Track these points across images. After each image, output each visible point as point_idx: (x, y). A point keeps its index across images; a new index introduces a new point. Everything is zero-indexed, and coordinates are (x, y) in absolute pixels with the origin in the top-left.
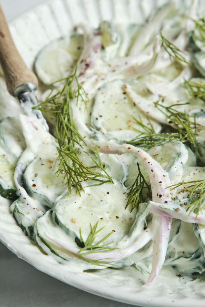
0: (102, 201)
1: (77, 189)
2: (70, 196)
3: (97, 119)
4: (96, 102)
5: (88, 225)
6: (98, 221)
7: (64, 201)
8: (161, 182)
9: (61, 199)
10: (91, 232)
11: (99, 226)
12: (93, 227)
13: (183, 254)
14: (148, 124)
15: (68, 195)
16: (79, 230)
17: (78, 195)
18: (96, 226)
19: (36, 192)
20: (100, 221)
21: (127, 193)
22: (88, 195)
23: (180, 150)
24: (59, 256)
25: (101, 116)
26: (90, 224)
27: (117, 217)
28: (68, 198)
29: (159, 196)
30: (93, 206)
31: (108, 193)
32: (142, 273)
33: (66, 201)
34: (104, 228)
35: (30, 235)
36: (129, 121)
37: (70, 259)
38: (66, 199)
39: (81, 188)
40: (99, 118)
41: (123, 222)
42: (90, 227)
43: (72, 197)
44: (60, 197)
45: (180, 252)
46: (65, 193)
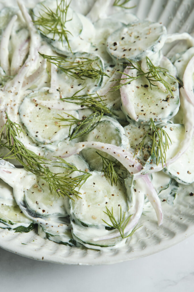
0: (95, 191)
1: (75, 195)
2: (76, 203)
3: (37, 136)
4: (26, 125)
5: (103, 213)
6: (106, 206)
7: (76, 209)
8: (126, 157)
9: (73, 209)
10: (110, 217)
11: (110, 209)
12: (107, 212)
13: (162, 188)
14: (68, 116)
15: (74, 203)
16: (102, 221)
17: (80, 199)
18: (108, 210)
19: (49, 215)
20: (107, 205)
21: (103, 175)
22: (85, 194)
23: (115, 126)
24: (108, 246)
25: (37, 132)
26: (104, 211)
27: (113, 195)
28: (76, 205)
29: (132, 167)
30: (94, 199)
31: (94, 184)
32: (144, 215)
33: (77, 208)
34: (113, 208)
35: (74, 245)
36: (56, 123)
37: (115, 243)
38: (76, 207)
39: (78, 193)
40: (37, 134)
41: (118, 195)
42: (106, 214)
43: (77, 203)
44: (72, 208)
45: (159, 188)
46: (71, 203)
